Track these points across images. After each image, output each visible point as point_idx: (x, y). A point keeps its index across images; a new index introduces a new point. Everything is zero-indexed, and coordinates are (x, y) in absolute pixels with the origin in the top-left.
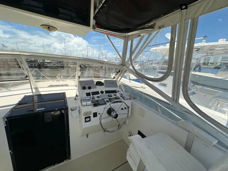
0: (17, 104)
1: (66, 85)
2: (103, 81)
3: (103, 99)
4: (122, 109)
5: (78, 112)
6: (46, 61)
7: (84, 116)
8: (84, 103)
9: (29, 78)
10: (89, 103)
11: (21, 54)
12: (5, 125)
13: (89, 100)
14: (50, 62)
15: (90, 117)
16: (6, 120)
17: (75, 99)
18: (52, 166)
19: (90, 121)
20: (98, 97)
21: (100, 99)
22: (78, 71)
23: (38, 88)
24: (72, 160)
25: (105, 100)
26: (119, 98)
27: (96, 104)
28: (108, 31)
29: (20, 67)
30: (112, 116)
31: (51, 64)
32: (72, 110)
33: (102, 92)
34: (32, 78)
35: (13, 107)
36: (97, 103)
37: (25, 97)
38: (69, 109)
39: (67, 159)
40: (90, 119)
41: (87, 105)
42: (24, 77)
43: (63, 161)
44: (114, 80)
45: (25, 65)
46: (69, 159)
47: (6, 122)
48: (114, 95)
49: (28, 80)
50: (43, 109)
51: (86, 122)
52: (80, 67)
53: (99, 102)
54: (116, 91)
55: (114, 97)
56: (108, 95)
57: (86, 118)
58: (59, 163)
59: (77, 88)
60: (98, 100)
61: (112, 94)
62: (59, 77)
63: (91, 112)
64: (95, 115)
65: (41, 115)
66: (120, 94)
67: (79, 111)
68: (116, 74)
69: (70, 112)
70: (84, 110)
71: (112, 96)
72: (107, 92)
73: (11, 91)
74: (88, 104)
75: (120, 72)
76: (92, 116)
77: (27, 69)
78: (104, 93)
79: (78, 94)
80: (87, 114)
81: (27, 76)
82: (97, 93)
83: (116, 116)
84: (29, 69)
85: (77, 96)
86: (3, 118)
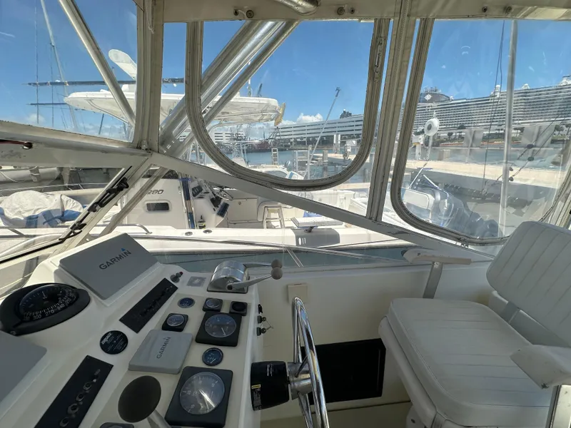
33: (115, 342)
54: (164, 282)
61: (173, 308)
66: (193, 284)
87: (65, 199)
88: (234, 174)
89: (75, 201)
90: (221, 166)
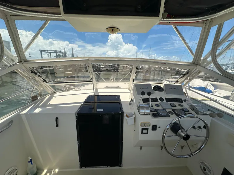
0: (84, 102)
1: (119, 88)
2: (162, 86)
3: (164, 109)
4: (194, 127)
5: (133, 119)
6: (101, 67)
7: (141, 126)
8: (142, 111)
9: (93, 80)
11: (89, 59)
12: (76, 119)
13: (147, 108)
14: (104, 68)
15: (147, 129)
16: (77, 115)
17: (130, 104)
18: (106, 167)
19: (147, 133)
20: (157, 105)
21: (160, 108)
22: (134, 73)
23: (97, 89)
24: (123, 167)
25: (168, 111)
26: (188, 111)
27: (156, 114)
28: (178, 19)
29: (87, 71)
30: (180, 136)
31: (105, 69)
32: (128, 117)
33: (162, 100)
34: (94, 80)
35: (81, 104)
36: (156, 112)
37: (89, 96)
38: (125, 115)
39: (119, 165)
40: (148, 132)
41: (145, 114)
42: (89, 79)
43: (115, 166)
44: (175, 84)
45: (91, 70)
46: (120, 167)
47: (77, 117)
48: (179, 105)
49: (92, 81)
50: (102, 110)
51: (142, 133)
52: (137, 69)
53: (159, 112)
54: (181, 99)
55: (178, 107)
56: (170, 104)
57: (143, 129)
58: (111, 166)
60: (158, 109)
61: (177, 104)
62: (112, 79)
63: (149, 124)
64: (154, 128)
65: (100, 116)
66: (187, 104)
68: (181, 77)
69: (125, 117)
71: (176, 106)
72: (168, 100)
73: (80, 90)
74: (147, 113)
75: (188, 74)
76: (150, 128)
77: (92, 72)
78: (165, 101)
79: (133, 99)
80: (145, 125)
81: (91, 79)
82: (156, 100)
83: (187, 138)
84: (93, 73)
85: (131, 100)
86: (75, 113)
87: (209, 84)
88: (224, 75)
89: (212, 86)
90: (219, 71)
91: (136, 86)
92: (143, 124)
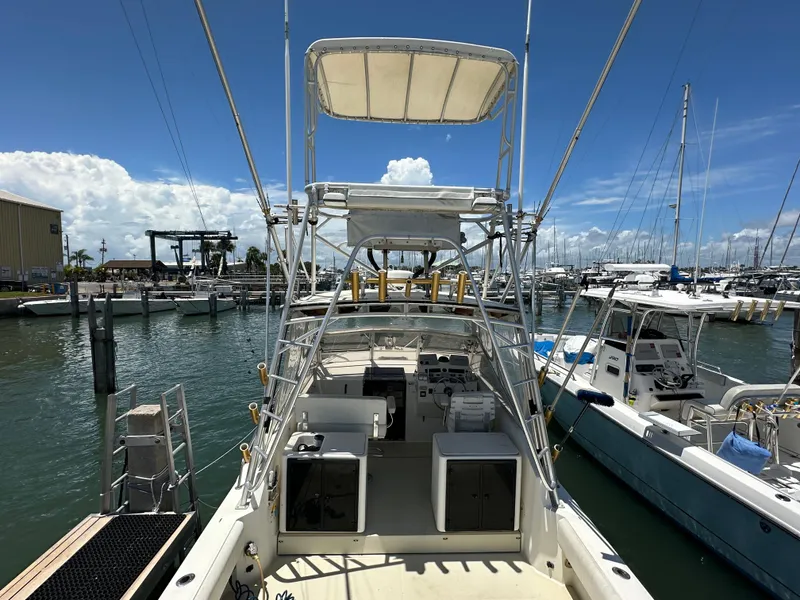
1: (404, 359)
2: (448, 357)
7: (420, 390)
8: (422, 379)
10: (425, 378)
13: (427, 376)
15: (425, 392)
17: (414, 375)
19: (425, 396)
20: (438, 374)
21: (441, 376)
25: (446, 379)
27: (433, 380)
32: (410, 384)
33: (445, 370)
38: (407, 383)
41: (424, 381)
51: (421, 396)
53: (437, 379)
54: (464, 370)
56: (452, 374)
57: (421, 393)
59: (416, 363)
61: (457, 374)
63: (427, 388)
64: (431, 391)
67: (416, 386)
69: (408, 385)
70: (421, 384)
71: (455, 376)
72: (450, 370)
76: (427, 392)
78: (447, 371)
79: (417, 370)
80: (424, 389)
82: (439, 370)
85: (415, 372)
91: (420, 356)
92: (421, 388)
